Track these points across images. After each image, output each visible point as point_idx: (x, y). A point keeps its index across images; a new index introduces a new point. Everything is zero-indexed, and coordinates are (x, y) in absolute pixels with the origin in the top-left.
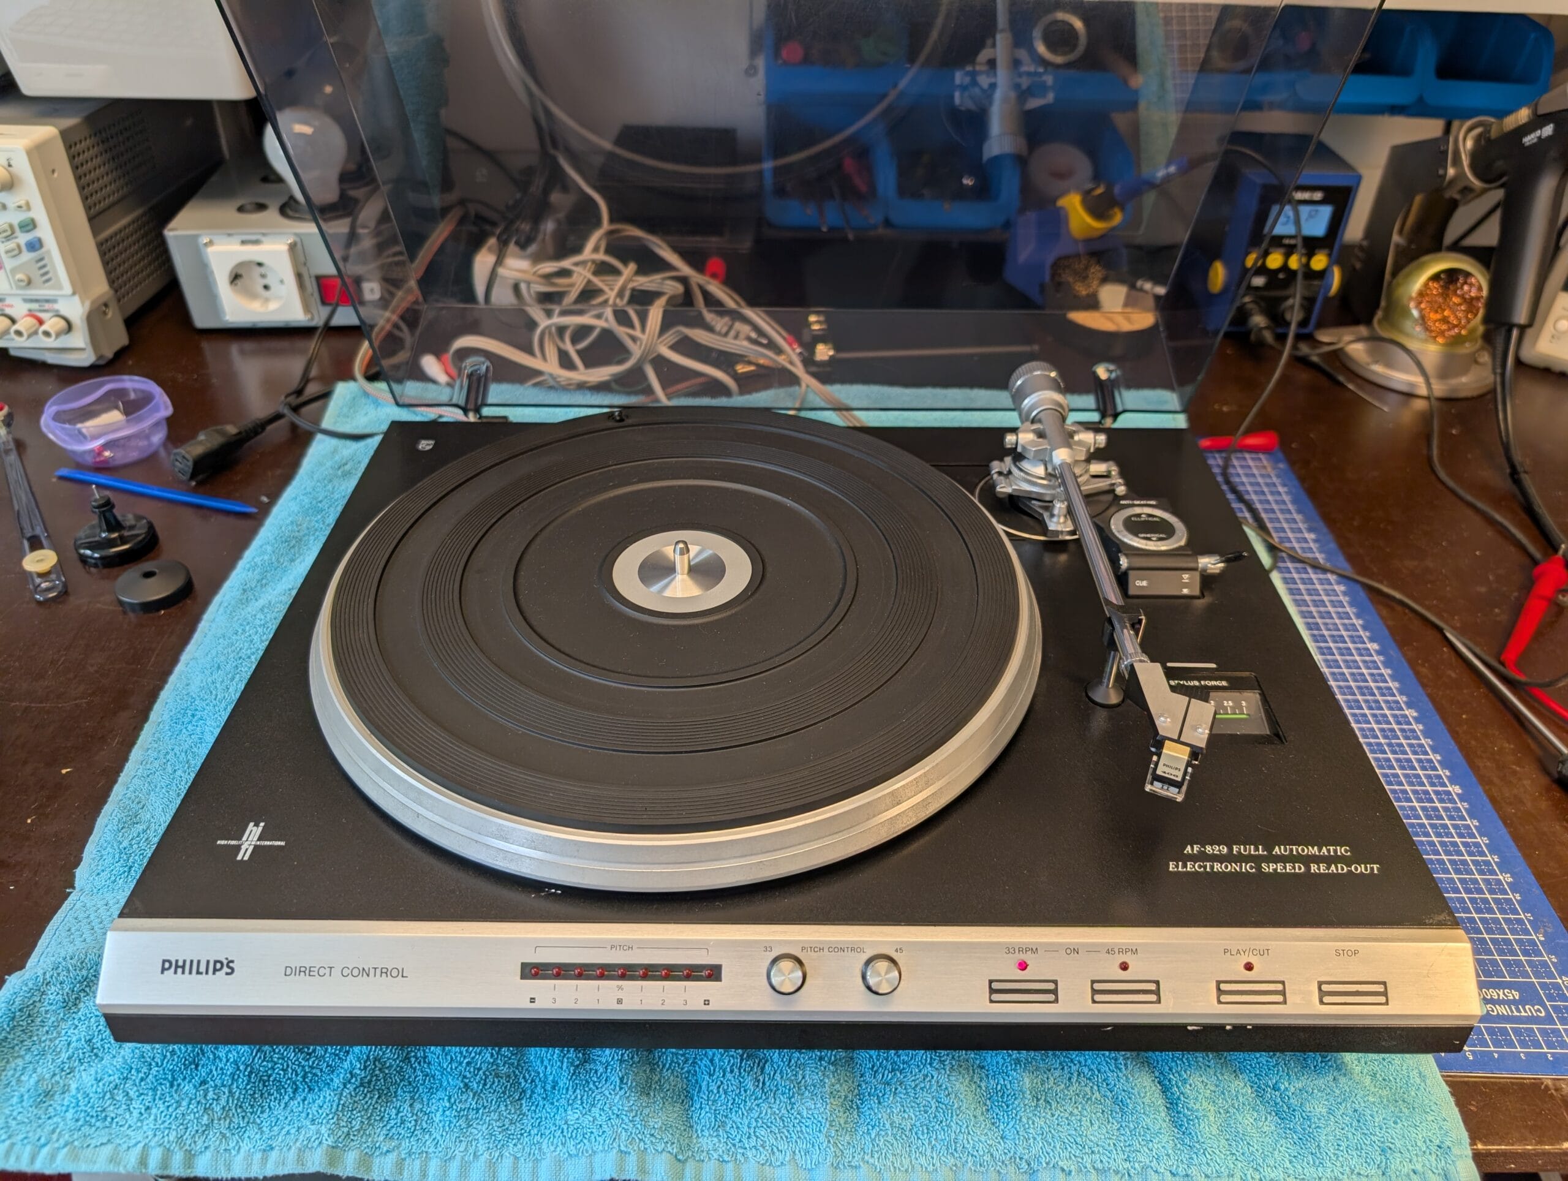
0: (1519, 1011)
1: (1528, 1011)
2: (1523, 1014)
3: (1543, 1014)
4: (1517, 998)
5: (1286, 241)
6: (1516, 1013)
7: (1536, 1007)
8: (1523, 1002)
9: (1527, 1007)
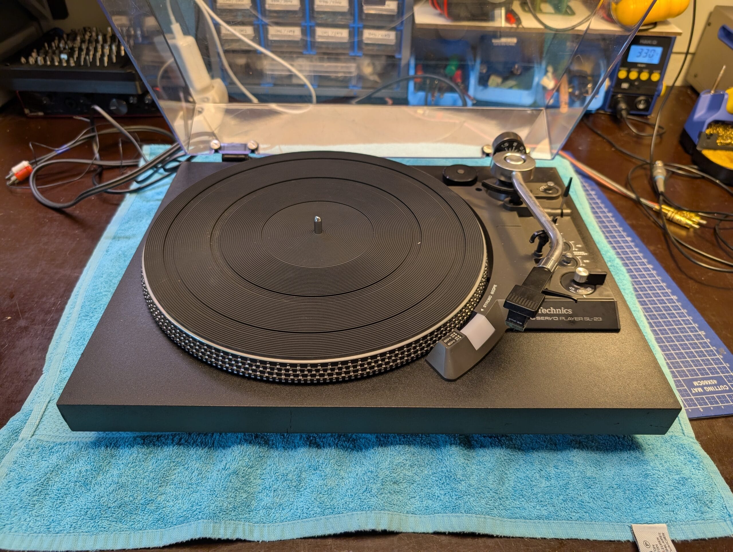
0: (718, 388)
1: (721, 388)
2: (720, 389)
3: (728, 389)
4: (716, 383)
5: (639, 65)
6: (717, 390)
7: (725, 386)
8: (719, 384)
9: (721, 386)
